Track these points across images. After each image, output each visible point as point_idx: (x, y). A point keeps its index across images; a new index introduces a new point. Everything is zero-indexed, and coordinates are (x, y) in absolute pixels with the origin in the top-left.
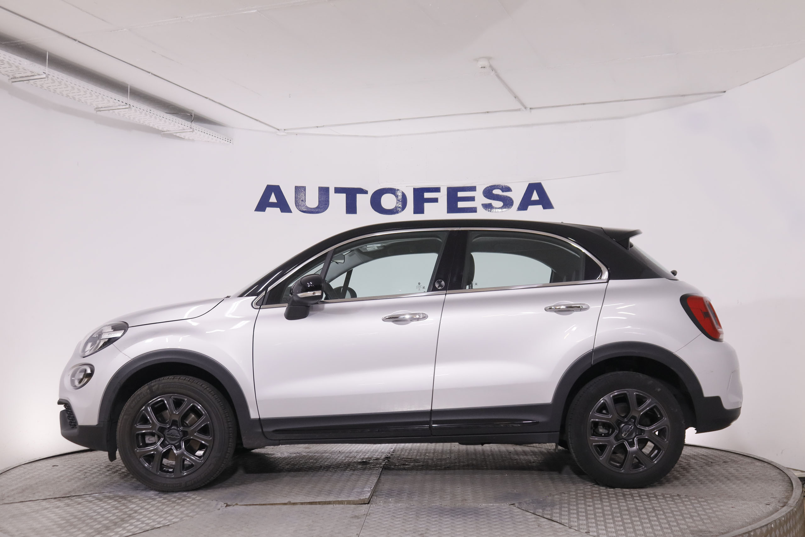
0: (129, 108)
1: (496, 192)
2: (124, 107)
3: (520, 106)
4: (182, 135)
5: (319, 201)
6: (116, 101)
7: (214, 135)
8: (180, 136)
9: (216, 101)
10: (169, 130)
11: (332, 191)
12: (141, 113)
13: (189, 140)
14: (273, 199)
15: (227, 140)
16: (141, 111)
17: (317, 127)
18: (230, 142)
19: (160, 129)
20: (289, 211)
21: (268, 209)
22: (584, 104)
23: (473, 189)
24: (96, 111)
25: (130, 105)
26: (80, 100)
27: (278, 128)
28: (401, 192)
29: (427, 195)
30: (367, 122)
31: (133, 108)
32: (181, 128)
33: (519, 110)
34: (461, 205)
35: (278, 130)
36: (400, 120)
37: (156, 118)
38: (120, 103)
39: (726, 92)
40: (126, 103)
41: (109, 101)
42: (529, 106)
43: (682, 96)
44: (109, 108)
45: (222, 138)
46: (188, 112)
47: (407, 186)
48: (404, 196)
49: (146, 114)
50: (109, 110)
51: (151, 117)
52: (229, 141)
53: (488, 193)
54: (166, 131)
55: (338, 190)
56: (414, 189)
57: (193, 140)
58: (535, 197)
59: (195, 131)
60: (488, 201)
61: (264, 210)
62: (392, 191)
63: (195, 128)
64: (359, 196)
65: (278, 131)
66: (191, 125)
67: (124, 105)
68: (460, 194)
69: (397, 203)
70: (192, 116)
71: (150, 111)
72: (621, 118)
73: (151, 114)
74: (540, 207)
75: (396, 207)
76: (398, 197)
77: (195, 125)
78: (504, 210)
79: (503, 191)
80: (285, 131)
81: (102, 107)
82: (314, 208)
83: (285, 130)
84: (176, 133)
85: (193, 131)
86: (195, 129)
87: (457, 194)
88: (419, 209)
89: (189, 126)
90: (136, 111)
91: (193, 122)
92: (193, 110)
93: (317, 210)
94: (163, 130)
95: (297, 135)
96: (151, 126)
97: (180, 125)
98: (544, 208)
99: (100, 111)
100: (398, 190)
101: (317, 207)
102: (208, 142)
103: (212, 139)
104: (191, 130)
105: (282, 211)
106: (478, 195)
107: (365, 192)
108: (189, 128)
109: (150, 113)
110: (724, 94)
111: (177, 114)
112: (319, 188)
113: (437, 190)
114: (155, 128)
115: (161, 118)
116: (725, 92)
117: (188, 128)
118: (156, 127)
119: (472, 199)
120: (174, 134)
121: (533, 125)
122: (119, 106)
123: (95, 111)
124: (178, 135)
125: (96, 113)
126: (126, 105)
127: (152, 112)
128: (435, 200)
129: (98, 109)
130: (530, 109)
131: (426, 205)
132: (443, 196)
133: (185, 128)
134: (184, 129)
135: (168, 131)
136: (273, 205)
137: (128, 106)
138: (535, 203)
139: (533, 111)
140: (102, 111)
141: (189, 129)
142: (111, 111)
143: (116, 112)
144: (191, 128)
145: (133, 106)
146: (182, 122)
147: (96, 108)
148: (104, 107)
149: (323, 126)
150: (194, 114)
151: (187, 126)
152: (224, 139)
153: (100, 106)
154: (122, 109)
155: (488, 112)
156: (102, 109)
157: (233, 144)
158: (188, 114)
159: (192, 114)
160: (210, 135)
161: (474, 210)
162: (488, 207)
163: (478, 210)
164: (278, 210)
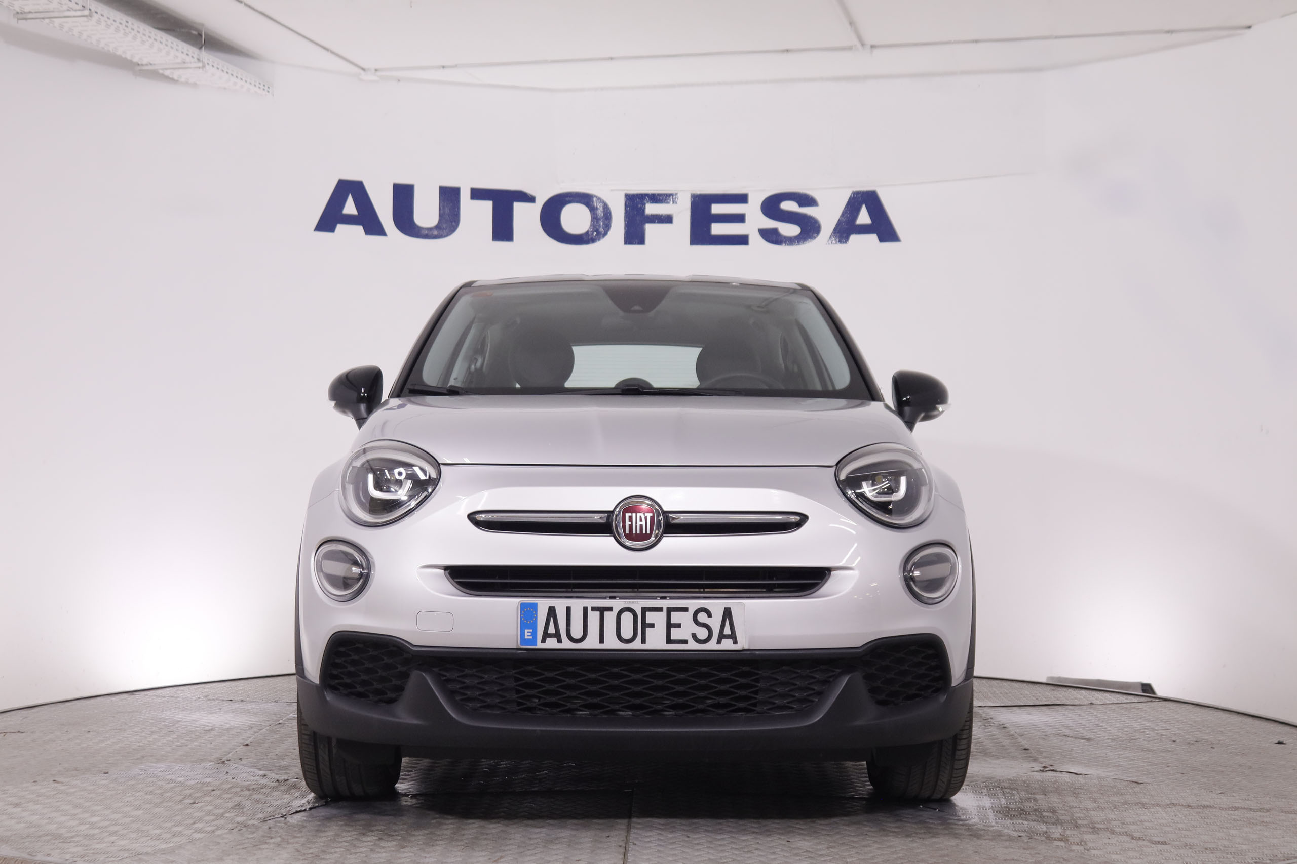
0: (90, 15)
1: (789, 206)
2: (79, 13)
3: (855, 41)
4: (175, 75)
5: (441, 215)
6: (66, 2)
7: (239, 77)
8: (171, 76)
9: (256, 8)
10: (151, 62)
11: (465, 196)
12: (108, 26)
13: (187, 83)
14: (350, 208)
15: (262, 86)
16: (109, 22)
17: (443, 67)
18: (268, 92)
19: (135, 60)
20: (381, 231)
21: (340, 227)
22: (977, 41)
23: (742, 199)
24: (18, 19)
25: (90, 10)
27: (364, 67)
28: (601, 201)
29: (651, 209)
30: (545, 62)
31: (96, 17)
32: (179, 60)
33: (850, 48)
34: (717, 229)
35: (363, 69)
36: (611, 59)
37: (135, 38)
38: (72, 5)
39: (1252, 29)
40: (83, 6)
42: (870, 40)
43: (1168, 32)
44: (42, 15)
45: (253, 82)
46: (196, 30)
47: (612, 190)
48: (607, 209)
49: (116, 30)
50: (43, 18)
51: (126, 34)
52: (266, 88)
53: (771, 207)
54: (147, 65)
55: (478, 194)
56: (627, 196)
57: (195, 85)
58: (864, 218)
59: (207, 66)
60: (770, 224)
61: (332, 229)
63: (206, 61)
64: (518, 207)
65: (362, 72)
66: (198, 55)
67: (79, 10)
68: (717, 209)
69: (592, 222)
70: (200, 35)
71: (127, 24)
73: (127, 30)
74: (874, 237)
75: (593, 230)
76: (594, 211)
77: (207, 56)
78: (804, 243)
79: (801, 205)
80: (379, 73)
81: (30, 12)
82: (430, 229)
83: (376, 70)
84: (166, 69)
85: (204, 66)
86: (206, 63)
87: (709, 209)
88: (634, 236)
89: (196, 56)
90: (99, 22)
91: (203, 48)
92: (203, 25)
93: (435, 233)
94: (140, 63)
95: (399, 81)
96: (119, 52)
97: (178, 54)
98: (882, 239)
99: (26, 19)
100: (595, 197)
101: (437, 227)
102: (225, 89)
103: (235, 84)
104: (200, 65)
105: (368, 232)
106: (753, 211)
107: (530, 199)
108: (196, 60)
109: (125, 28)
110: (1247, 31)
111: (174, 30)
112: (442, 189)
113: (670, 198)
114: (126, 59)
115: (144, 39)
116: (1250, 27)
117: (193, 60)
118: (128, 55)
119: (739, 218)
120: (161, 72)
121: (866, 78)
122: (68, 10)
123: (16, 19)
124: (167, 73)
125: (18, 22)
126: (82, 10)
127: (129, 25)
128: (667, 219)
129: (20, 15)
130: (872, 47)
131: (650, 229)
132: (682, 212)
133: (188, 59)
134: (184, 63)
135: (151, 64)
136: (350, 220)
137: (86, 12)
138: (864, 230)
139: (876, 52)
140: (29, 21)
141: (195, 62)
142: (47, 21)
143: (57, 22)
144: (198, 60)
145: (96, 12)
146: (183, 48)
147: (18, 13)
148: (36, 12)
149: (456, 66)
150: (205, 33)
151: (193, 57)
152: (258, 85)
153: (27, 9)
154: (74, 17)
155: (787, 51)
156: (30, 16)
157: (273, 95)
158: (194, 32)
159: (201, 31)
160: (232, 75)
161: (742, 240)
162: (771, 236)
163: (751, 240)
164: (360, 229)
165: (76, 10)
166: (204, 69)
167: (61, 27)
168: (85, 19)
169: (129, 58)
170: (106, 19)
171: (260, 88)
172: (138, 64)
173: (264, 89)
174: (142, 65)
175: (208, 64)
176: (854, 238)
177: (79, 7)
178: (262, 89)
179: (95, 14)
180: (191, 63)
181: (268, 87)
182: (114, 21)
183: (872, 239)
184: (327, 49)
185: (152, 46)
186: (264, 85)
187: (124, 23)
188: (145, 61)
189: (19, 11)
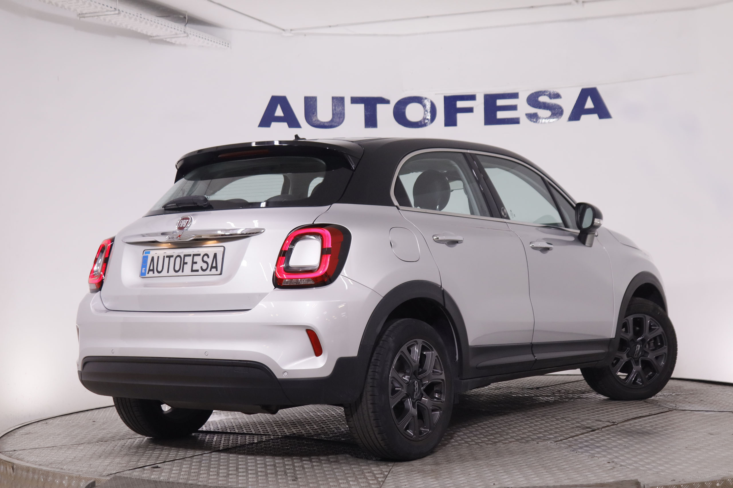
0: (119, 13)
1: (543, 99)
2: (113, 13)
4: (173, 41)
5: (333, 114)
6: (105, 7)
7: (210, 39)
8: (171, 41)
10: (159, 35)
11: (347, 101)
12: (130, 18)
13: (180, 45)
14: (279, 112)
15: (224, 44)
16: (131, 16)
17: (330, 26)
18: (228, 46)
19: (149, 34)
20: (298, 125)
21: (273, 124)
23: (515, 96)
24: (80, 17)
25: (119, 10)
26: (62, 7)
28: (429, 101)
29: (460, 104)
30: (389, 21)
31: (122, 14)
32: (173, 33)
33: (570, 4)
34: (501, 115)
35: (284, 30)
36: (428, 17)
37: (146, 23)
38: (109, 8)
40: (115, 9)
41: (96, 7)
44: (93, 15)
45: (218, 42)
46: (181, 14)
47: (436, 94)
48: (433, 105)
49: (136, 20)
51: (141, 21)
52: (227, 44)
53: (533, 100)
54: (156, 36)
55: (355, 100)
56: (445, 97)
57: (185, 45)
59: (190, 35)
60: (533, 110)
61: (268, 125)
62: (418, 100)
64: (380, 108)
66: (185, 29)
67: (113, 11)
68: (500, 102)
69: (425, 114)
70: (185, 18)
71: (141, 16)
72: (693, 8)
73: (141, 19)
74: (595, 116)
75: (424, 119)
76: (425, 107)
77: (190, 29)
78: (552, 120)
79: (551, 98)
80: (293, 32)
81: (86, 13)
82: (327, 122)
83: (291, 30)
84: (167, 38)
85: (188, 36)
86: (189, 33)
87: (495, 103)
88: (450, 121)
89: (183, 30)
90: (125, 16)
91: (187, 24)
92: (186, 12)
93: (330, 124)
94: (152, 35)
95: (305, 35)
96: (139, 31)
97: (173, 30)
98: (601, 117)
99: (84, 17)
100: (426, 98)
101: (332, 121)
102: (203, 46)
103: (208, 43)
104: (186, 35)
105: (290, 126)
106: (521, 102)
107: (387, 102)
108: (183, 33)
111: (170, 17)
112: (333, 98)
113: (472, 98)
114: (143, 34)
115: (152, 23)
118: (144, 32)
119: (514, 108)
120: (164, 39)
121: (587, 19)
122: (107, 11)
123: (78, 17)
124: (168, 40)
125: (80, 19)
126: (115, 11)
127: (143, 16)
128: (470, 110)
129: (81, 15)
130: (583, 2)
131: (460, 117)
132: (479, 105)
133: (178, 32)
134: (177, 34)
135: (158, 36)
136: (279, 119)
137: (117, 12)
138: (589, 112)
139: (586, 5)
140: (86, 18)
142: (96, 17)
143: (102, 18)
144: (185, 32)
145: (123, 11)
146: (175, 26)
147: (80, 14)
148: (89, 13)
149: (337, 26)
150: (188, 16)
151: (181, 31)
152: (221, 43)
153: (84, 12)
154: (110, 15)
155: (532, 7)
156: (86, 15)
157: (231, 48)
158: (181, 16)
159: (185, 15)
160: (205, 39)
161: (515, 121)
162: (533, 117)
163: (521, 121)
164: (285, 124)
165: (111, 11)
166: (188, 38)
167: (105, 20)
168: (117, 15)
169: (145, 32)
170: (129, 15)
171: (223, 45)
172: (151, 37)
173: (225, 45)
174: (153, 37)
175: (190, 34)
176: (583, 117)
177: (113, 9)
178: (224, 45)
179: (122, 12)
180: (180, 34)
181: (228, 44)
182: (134, 15)
183: (595, 117)
184: (260, 21)
185: (156, 27)
186: (225, 43)
187: (139, 15)
188: (154, 35)
189: (80, 13)
